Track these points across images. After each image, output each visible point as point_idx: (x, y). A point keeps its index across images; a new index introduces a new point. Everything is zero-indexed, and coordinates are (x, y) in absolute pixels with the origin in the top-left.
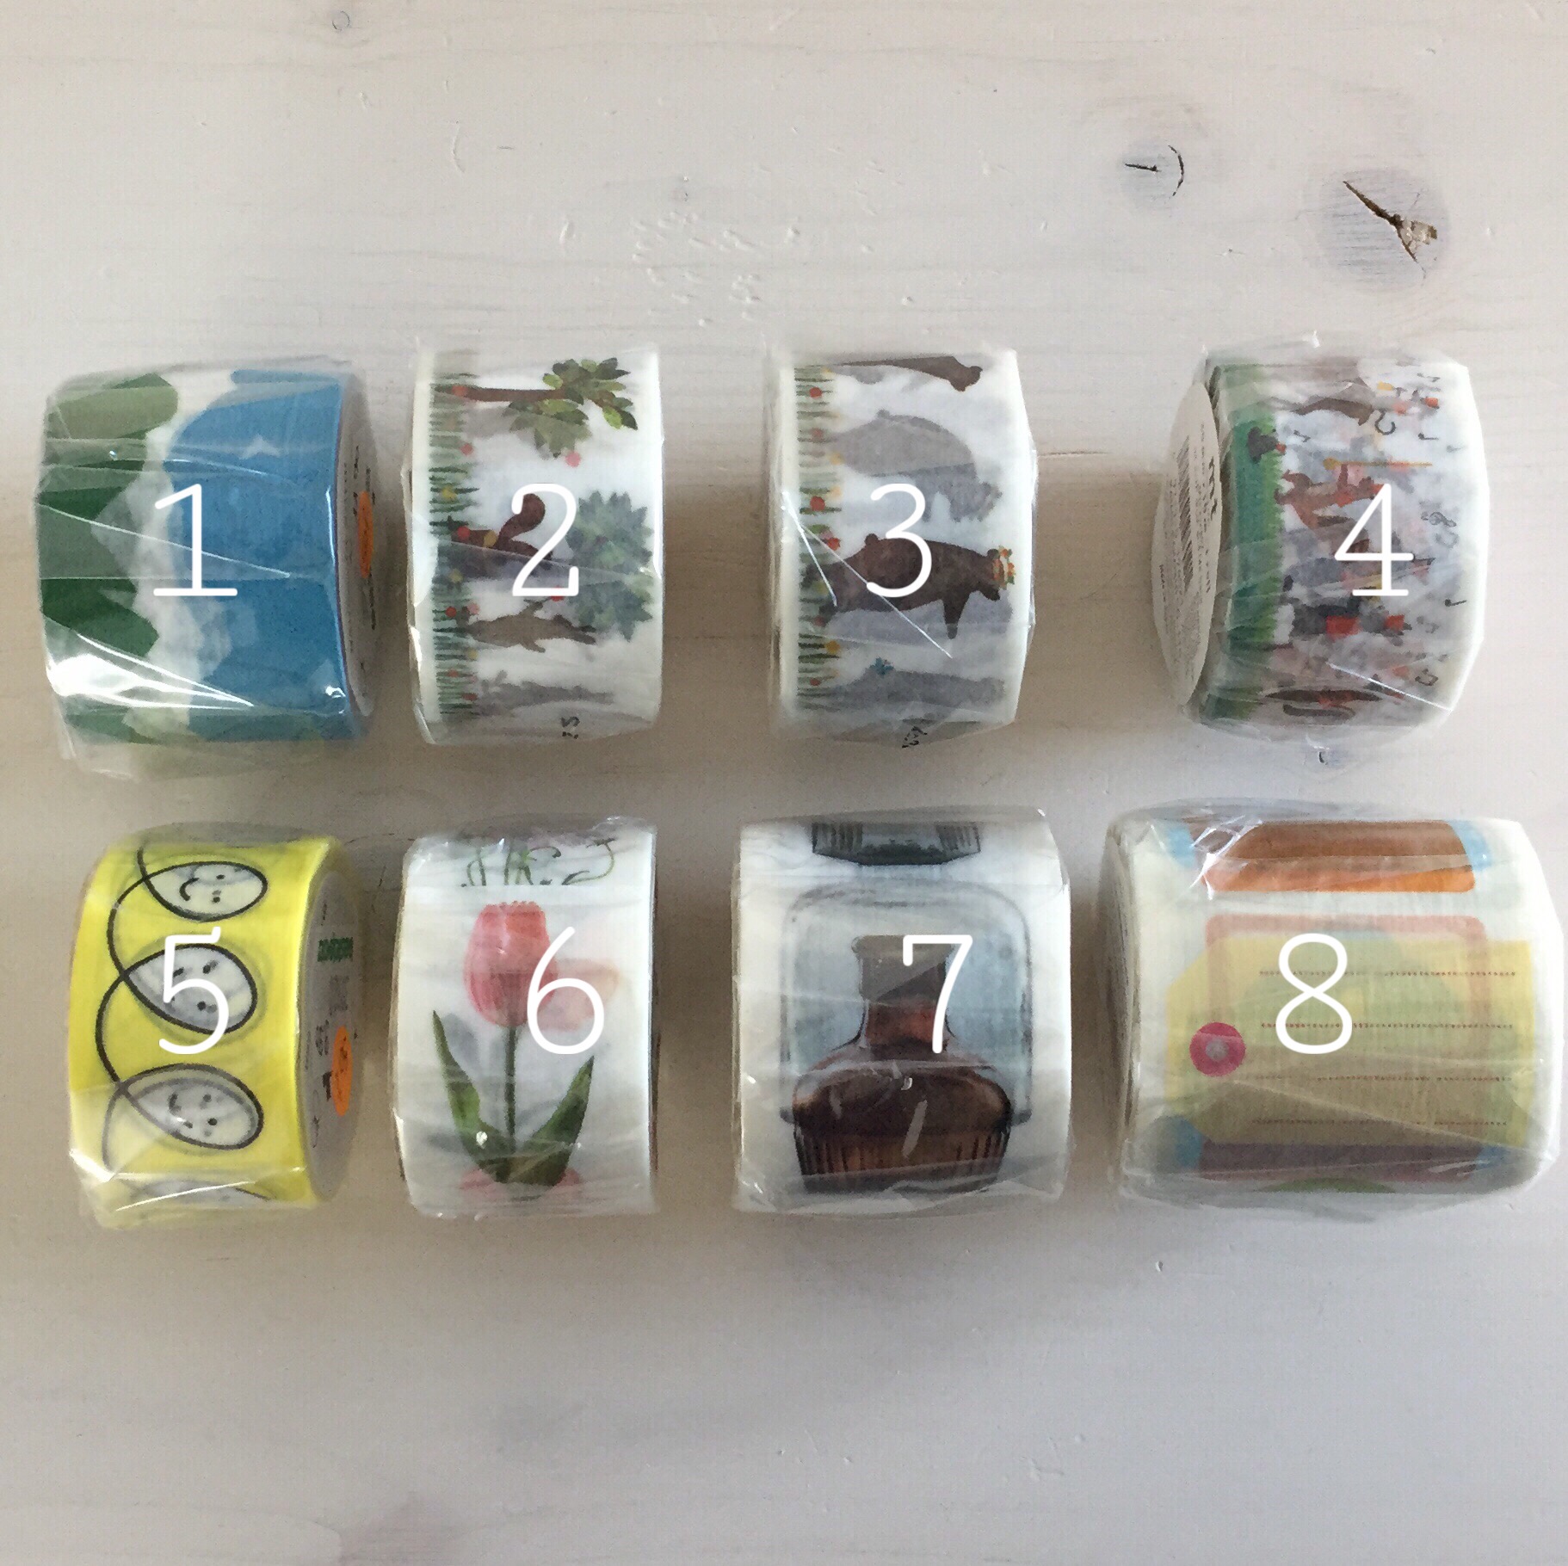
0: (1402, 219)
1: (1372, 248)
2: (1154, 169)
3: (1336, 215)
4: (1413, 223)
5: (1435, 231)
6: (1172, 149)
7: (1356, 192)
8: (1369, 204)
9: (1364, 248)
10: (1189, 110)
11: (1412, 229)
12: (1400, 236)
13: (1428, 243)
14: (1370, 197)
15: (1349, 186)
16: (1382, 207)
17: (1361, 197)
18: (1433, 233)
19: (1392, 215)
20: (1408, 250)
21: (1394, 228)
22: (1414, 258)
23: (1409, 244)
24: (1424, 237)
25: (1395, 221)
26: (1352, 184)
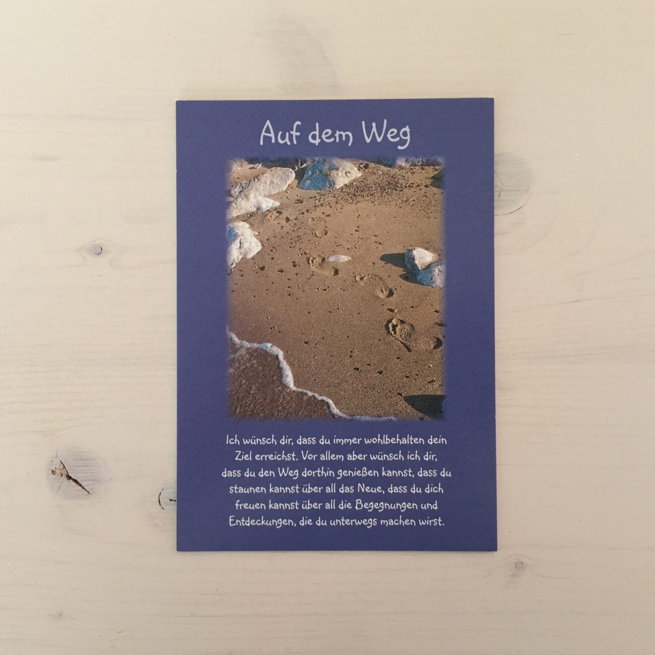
0: (66, 479)
1: (79, 466)
2: (171, 500)
3: (94, 480)
4: (62, 476)
5: (52, 473)
6: (163, 508)
7: (86, 490)
8: (81, 485)
9: (82, 466)
10: (156, 525)
11: (62, 475)
12: (67, 471)
13: (56, 468)
14: (80, 488)
15: (88, 492)
16: (75, 484)
17: (83, 488)
18: (53, 472)
19: (71, 480)
20: (64, 466)
21: (70, 475)
22: (61, 461)
23: (63, 468)
24: (57, 470)
25: (69, 478)
26: (87, 493)
